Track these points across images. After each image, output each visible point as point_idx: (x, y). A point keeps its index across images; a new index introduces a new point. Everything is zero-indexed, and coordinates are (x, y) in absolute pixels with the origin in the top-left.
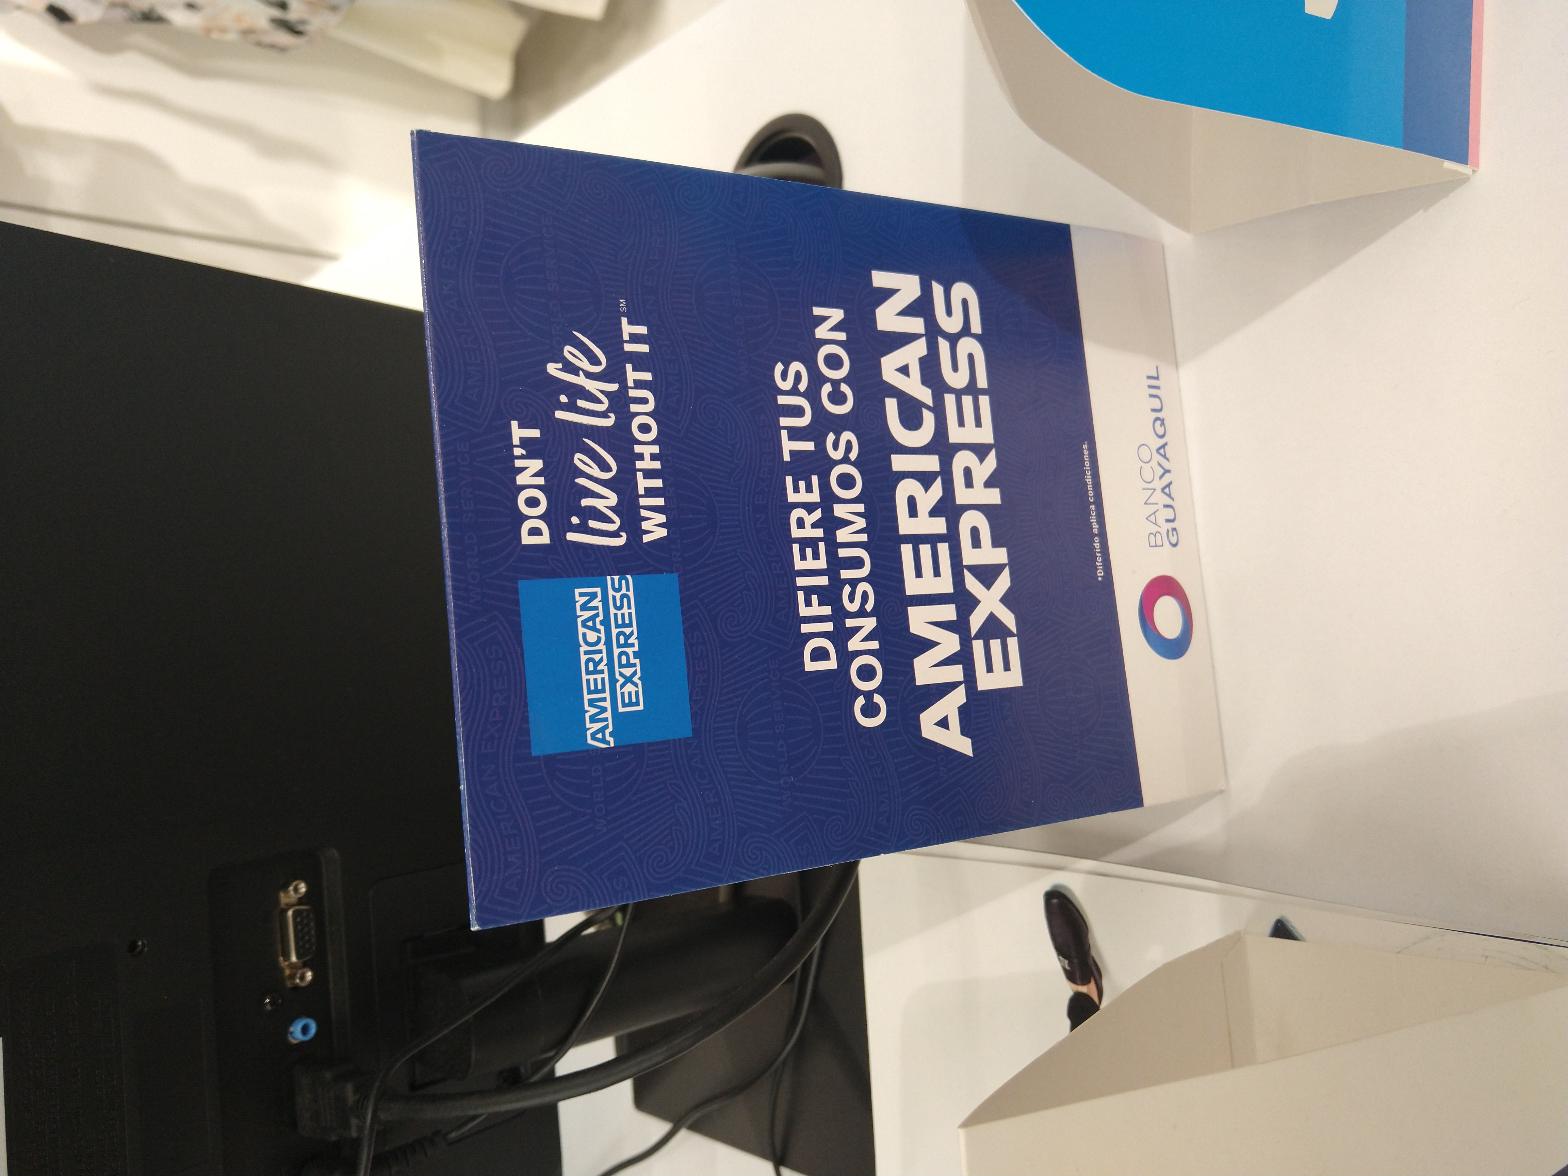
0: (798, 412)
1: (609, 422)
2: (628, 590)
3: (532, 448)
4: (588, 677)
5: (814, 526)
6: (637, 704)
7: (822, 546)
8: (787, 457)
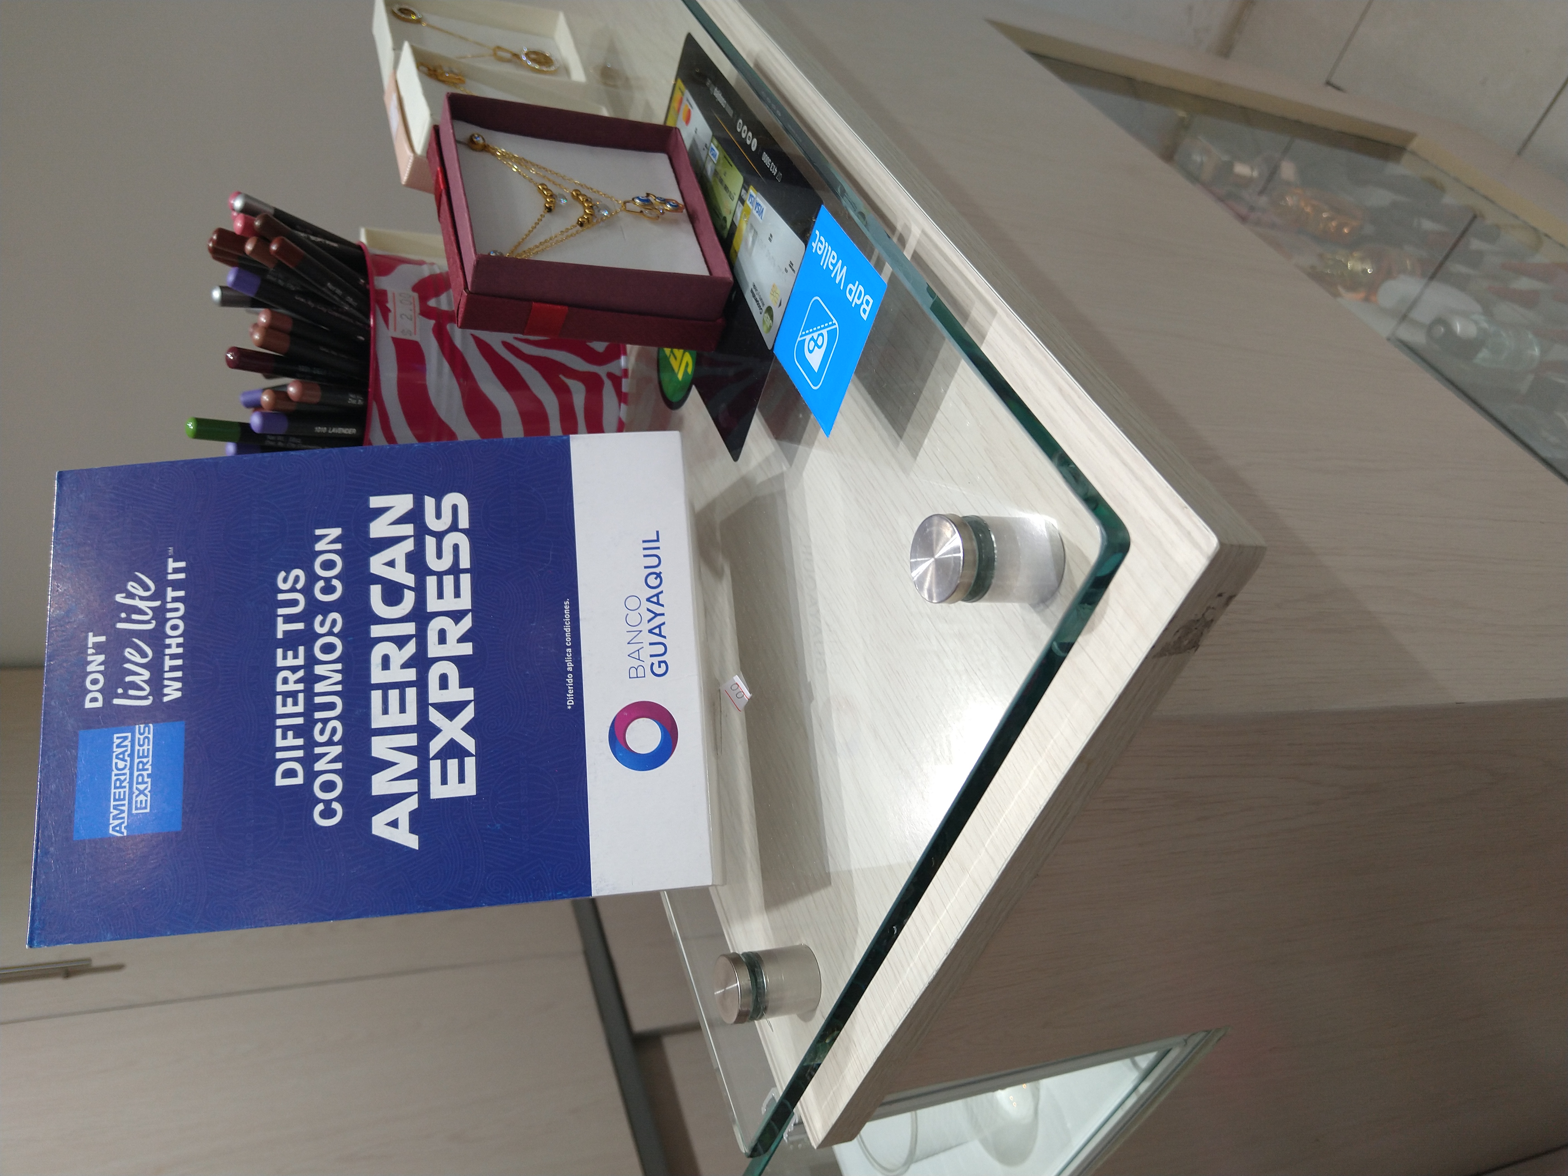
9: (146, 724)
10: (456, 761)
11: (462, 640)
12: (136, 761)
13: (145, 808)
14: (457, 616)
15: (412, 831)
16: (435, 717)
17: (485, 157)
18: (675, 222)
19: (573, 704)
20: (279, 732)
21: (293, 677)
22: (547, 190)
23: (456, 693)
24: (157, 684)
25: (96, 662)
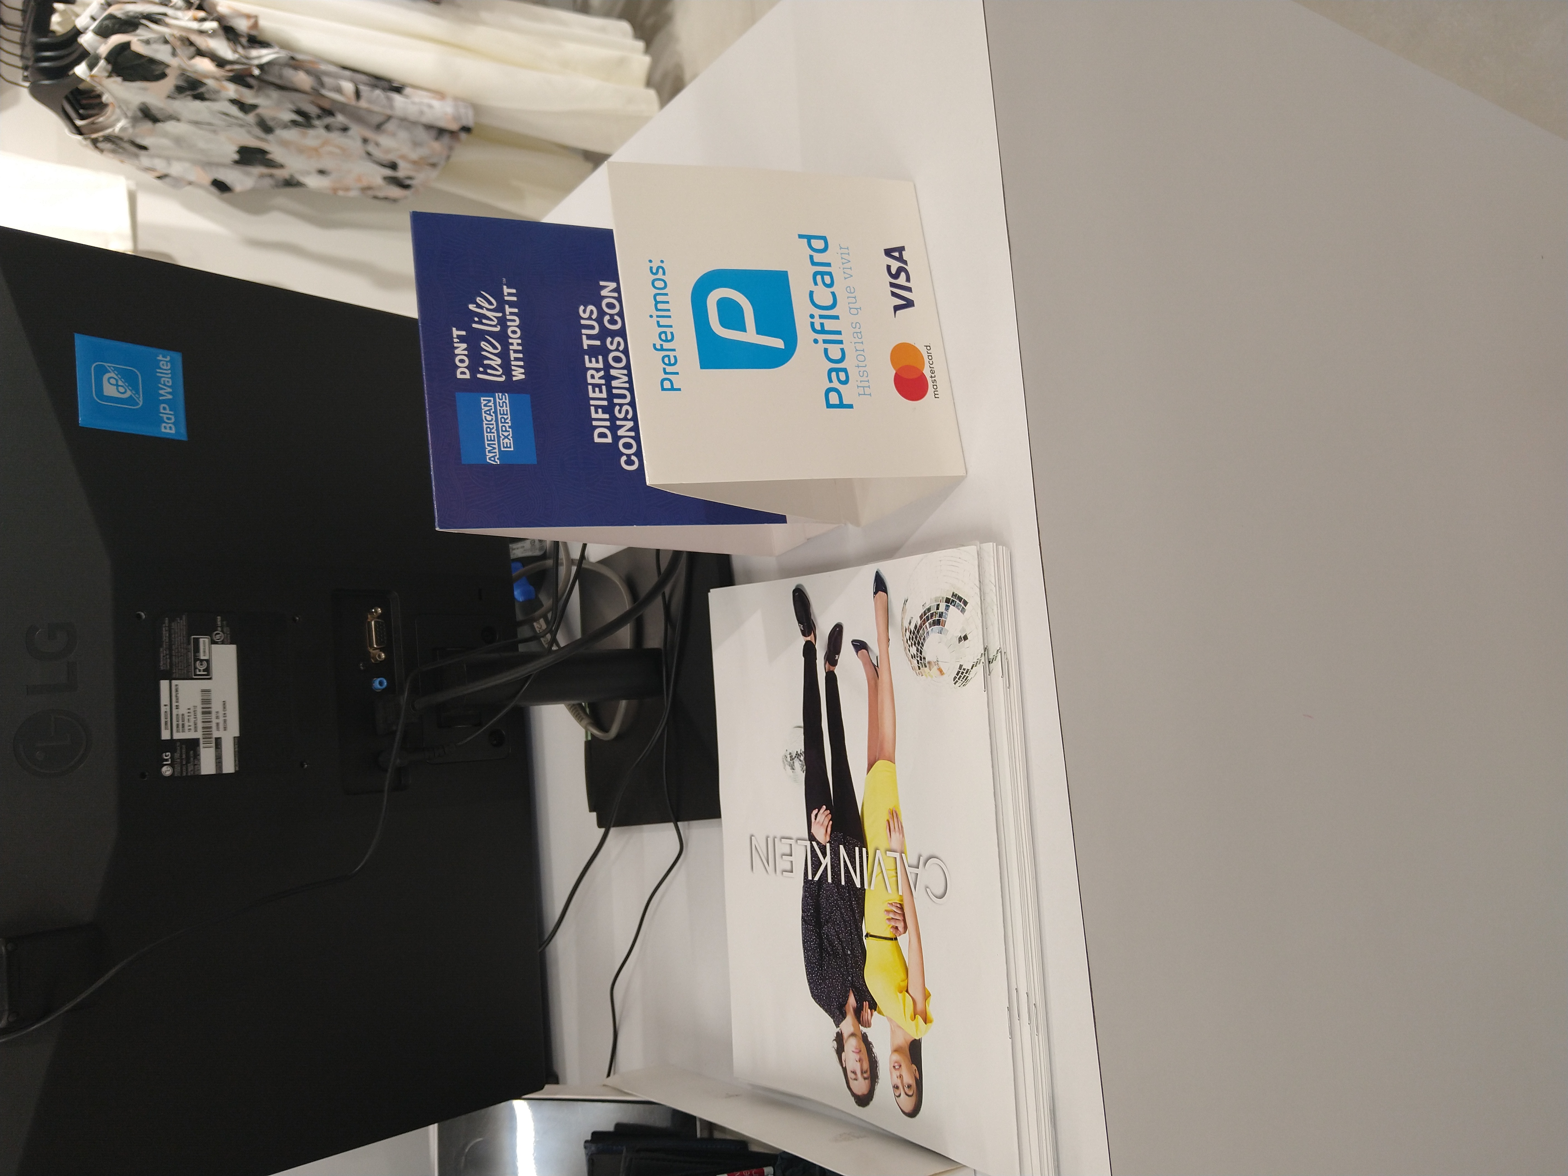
0: (592, 327)
1: (498, 329)
2: (506, 399)
3: (462, 339)
4: (487, 434)
5: (600, 378)
6: (510, 447)
7: (604, 388)
8: (585, 347)
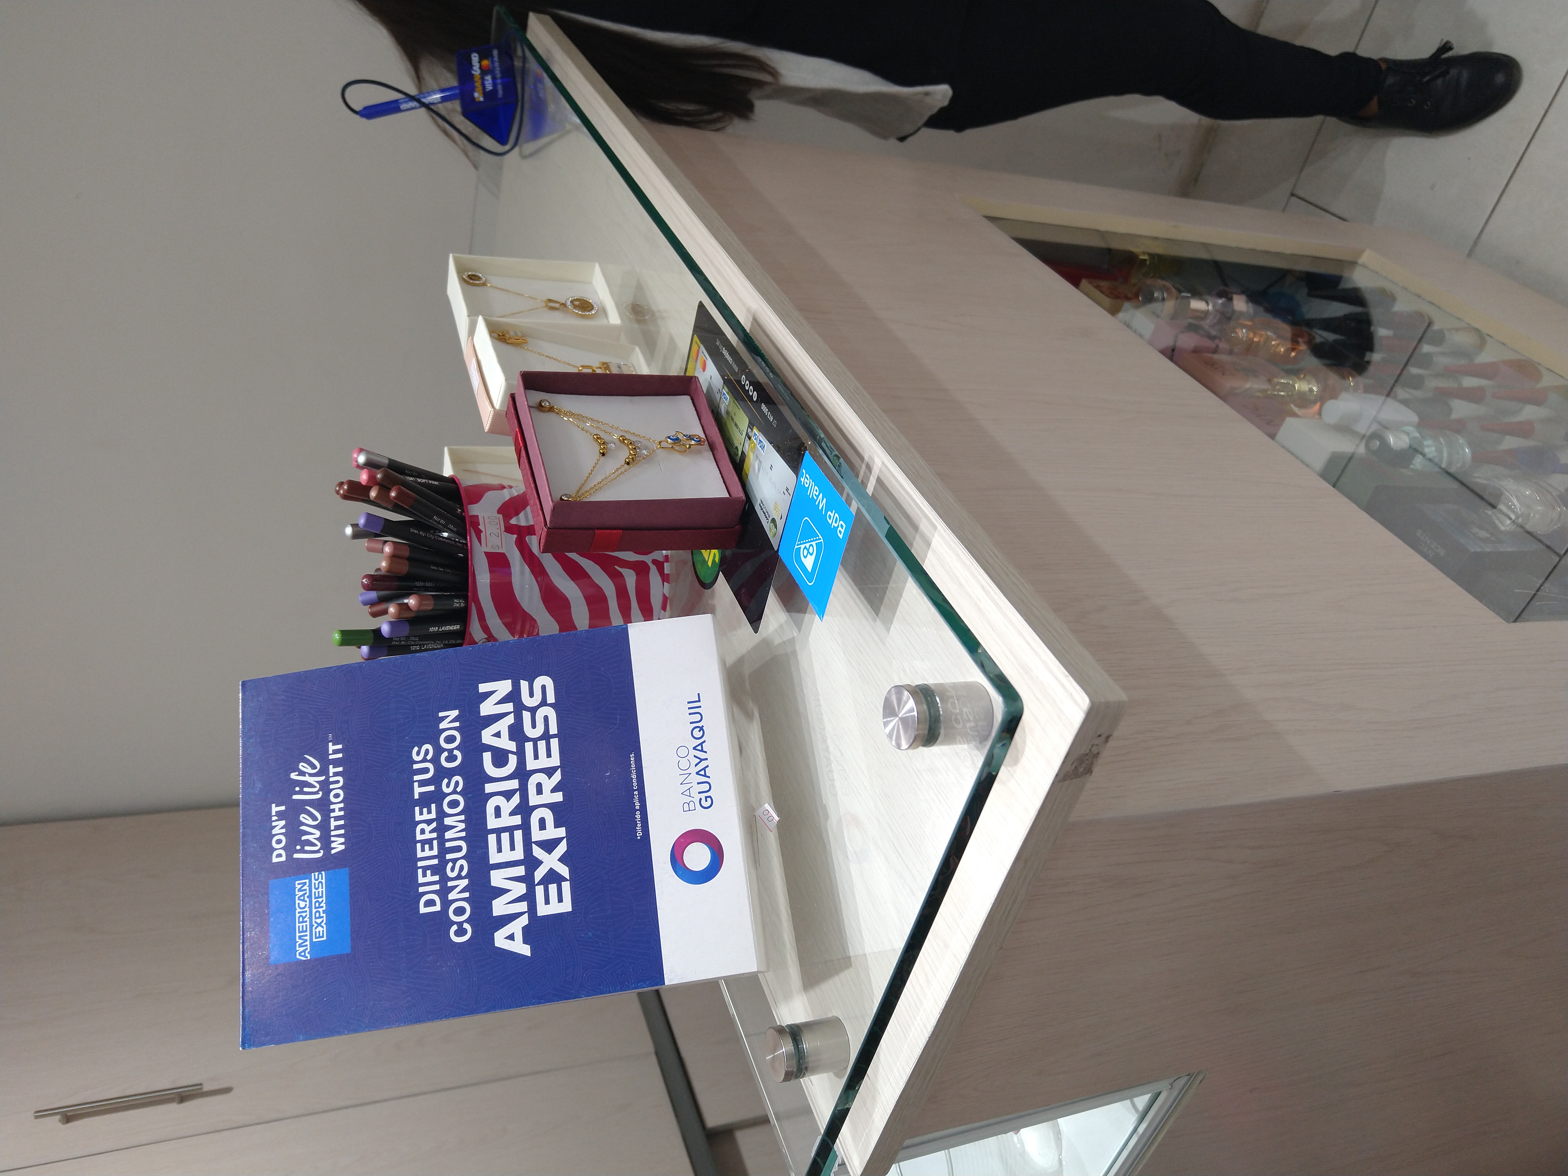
9: (320, 871)
10: (555, 885)
11: (553, 791)
12: (314, 901)
13: (323, 937)
14: (549, 772)
15: (525, 941)
16: (537, 852)
17: (551, 416)
18: (699, 452)
19: (641, 834)
20: (420, 871)
21: (428, 828)
22: (600, 438)
23: (553, 832)
24: (325, 840)
25: (279, 827)
